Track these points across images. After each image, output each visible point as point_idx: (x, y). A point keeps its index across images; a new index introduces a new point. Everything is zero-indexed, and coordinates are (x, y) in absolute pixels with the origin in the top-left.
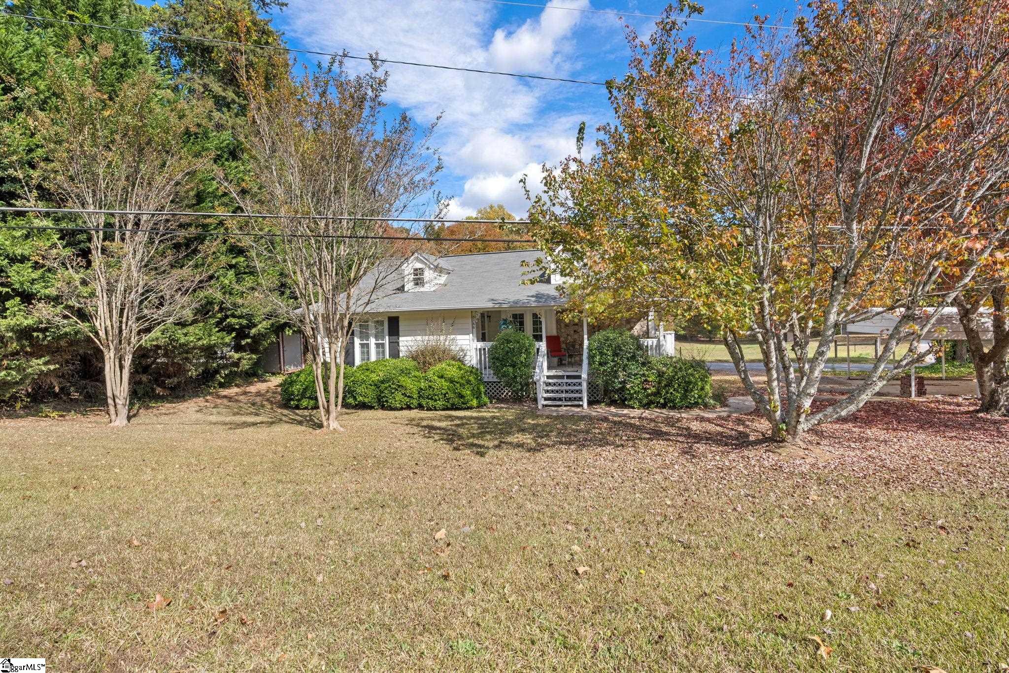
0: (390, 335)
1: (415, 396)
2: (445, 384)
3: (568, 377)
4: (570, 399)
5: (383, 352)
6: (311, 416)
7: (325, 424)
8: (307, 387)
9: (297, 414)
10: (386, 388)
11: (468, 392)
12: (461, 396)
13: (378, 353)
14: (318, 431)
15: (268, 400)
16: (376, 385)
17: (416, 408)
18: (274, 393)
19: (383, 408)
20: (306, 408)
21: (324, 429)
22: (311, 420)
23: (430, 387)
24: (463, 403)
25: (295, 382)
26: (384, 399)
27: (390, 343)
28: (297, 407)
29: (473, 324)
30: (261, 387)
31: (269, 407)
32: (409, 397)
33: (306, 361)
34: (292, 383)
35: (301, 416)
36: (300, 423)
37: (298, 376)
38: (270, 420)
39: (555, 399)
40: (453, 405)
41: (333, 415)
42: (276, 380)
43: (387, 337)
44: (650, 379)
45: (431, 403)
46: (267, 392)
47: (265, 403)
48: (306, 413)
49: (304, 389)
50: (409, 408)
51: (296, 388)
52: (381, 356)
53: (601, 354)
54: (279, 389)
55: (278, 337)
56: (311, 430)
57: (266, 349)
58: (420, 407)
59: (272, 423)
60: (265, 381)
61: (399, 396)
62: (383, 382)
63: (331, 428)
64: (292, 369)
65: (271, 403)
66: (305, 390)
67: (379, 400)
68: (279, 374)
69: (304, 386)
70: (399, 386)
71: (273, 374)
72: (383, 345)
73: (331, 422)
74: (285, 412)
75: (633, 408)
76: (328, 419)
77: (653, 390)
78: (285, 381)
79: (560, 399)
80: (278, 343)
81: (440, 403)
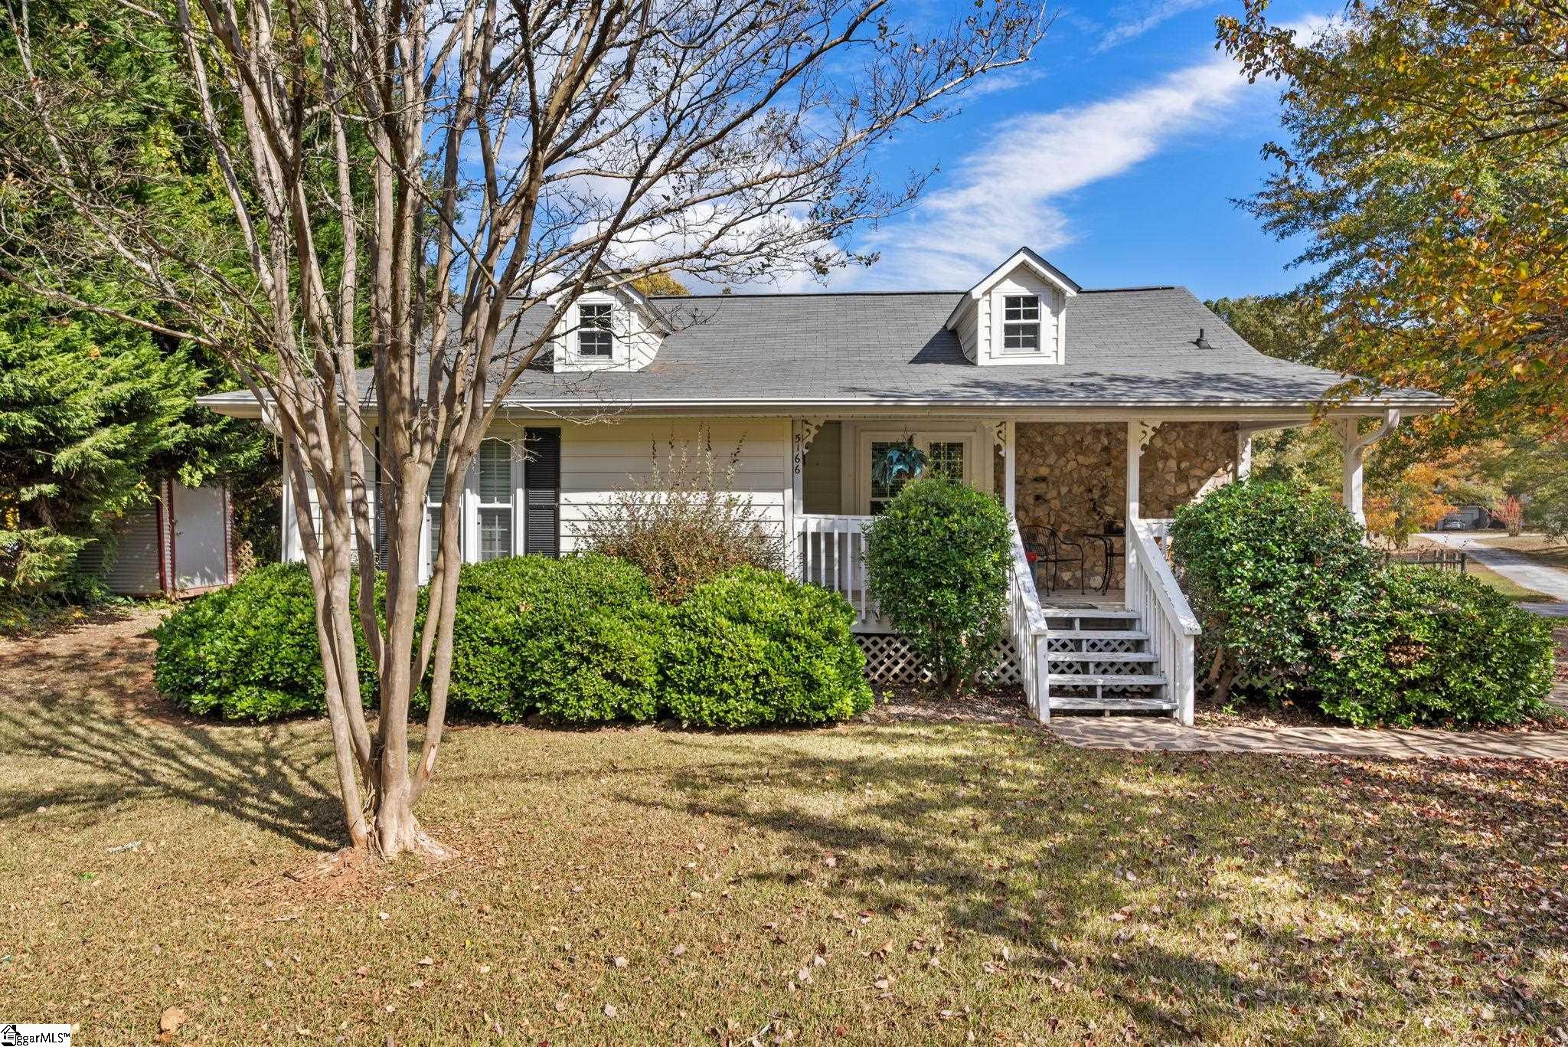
0: (529, 485)
1: (649, 682)
2: (759, 643)
3: (1087, 624)
4: (1124, 693)
5: (506, 539)
6: (271, 754)
7: (361, 828)
8: (254, 646)
9: (215, 749)
10: (546, 654)
11: (832, 672)
12: (811, 684)
13: (486, 540)
14: (326, 864)
15: (108, 684)
16: (506, 642)
17: (648, 721)
18: (132, 658)
19: (529, 717)
20: (250, 720)
21: (357, 855)
22: (276, 781)
23: (705, 652)
24: (816, 707)
25: (209, 626)
26: (537, 691)
27: (529, 508)
28: (216, 716)
29: (795, 459)
30: (95, 637)
31: (108, 711)
32: (625, 684)
33: (237, 564)
34: (195, 632)
35: (231, 757)
36: (229, 799)
37: (220, 606)
38: (101, 779)
39: (1077, 692)
40: (782, 712)
41: (400, 790)
42: (149, 617)
43: (520, 493)
44: (1416, 636)
45: (708, 704)
46: (112, 654)
47: (95, 694)
48: (250, 740)
49: (246, 653)
50: (625, 720)
51: (214, 649)
52: (497, 551)
53: (1261, 553)
54: (153, 646)
55: (157, 491)
56: (286, 847)
57: (116, 525)
58: (666, 718)
59: (105, 797)
60: (112, 619)
61: (592, 681)
62: (532, 633)
63: (391, 848)
64: (195, 586)
65: (120, 695)
66: (247, 656)
67: (518, 694)
68: (158, 598)
69: (244, 644)
70: (595, 647)
71: (140, 598)
72: (505, 516)
73: (390, 823)
74: (168, 733)
75: (1348, 724)
76: (377, 807)
77: (1425, 670)
78: (173, 625)
79: (1090, 692)
80: (158, 504)
81: (742, 708)
